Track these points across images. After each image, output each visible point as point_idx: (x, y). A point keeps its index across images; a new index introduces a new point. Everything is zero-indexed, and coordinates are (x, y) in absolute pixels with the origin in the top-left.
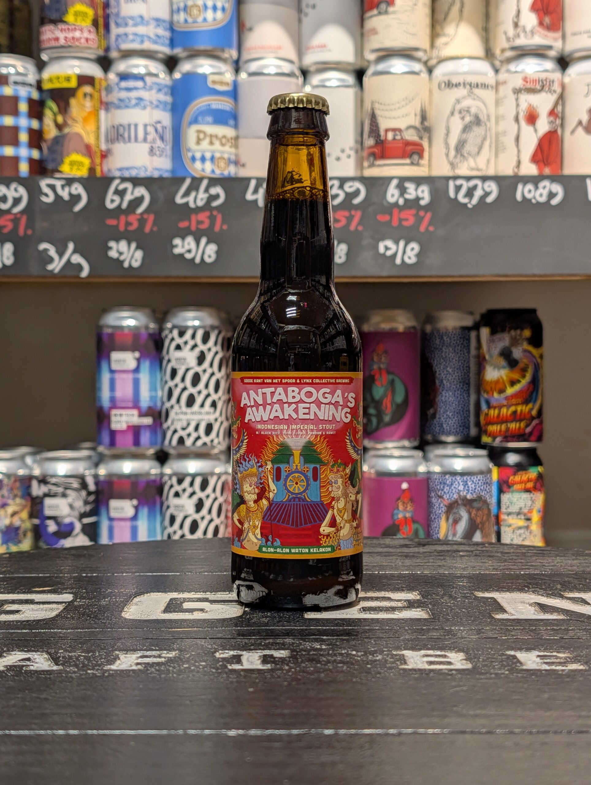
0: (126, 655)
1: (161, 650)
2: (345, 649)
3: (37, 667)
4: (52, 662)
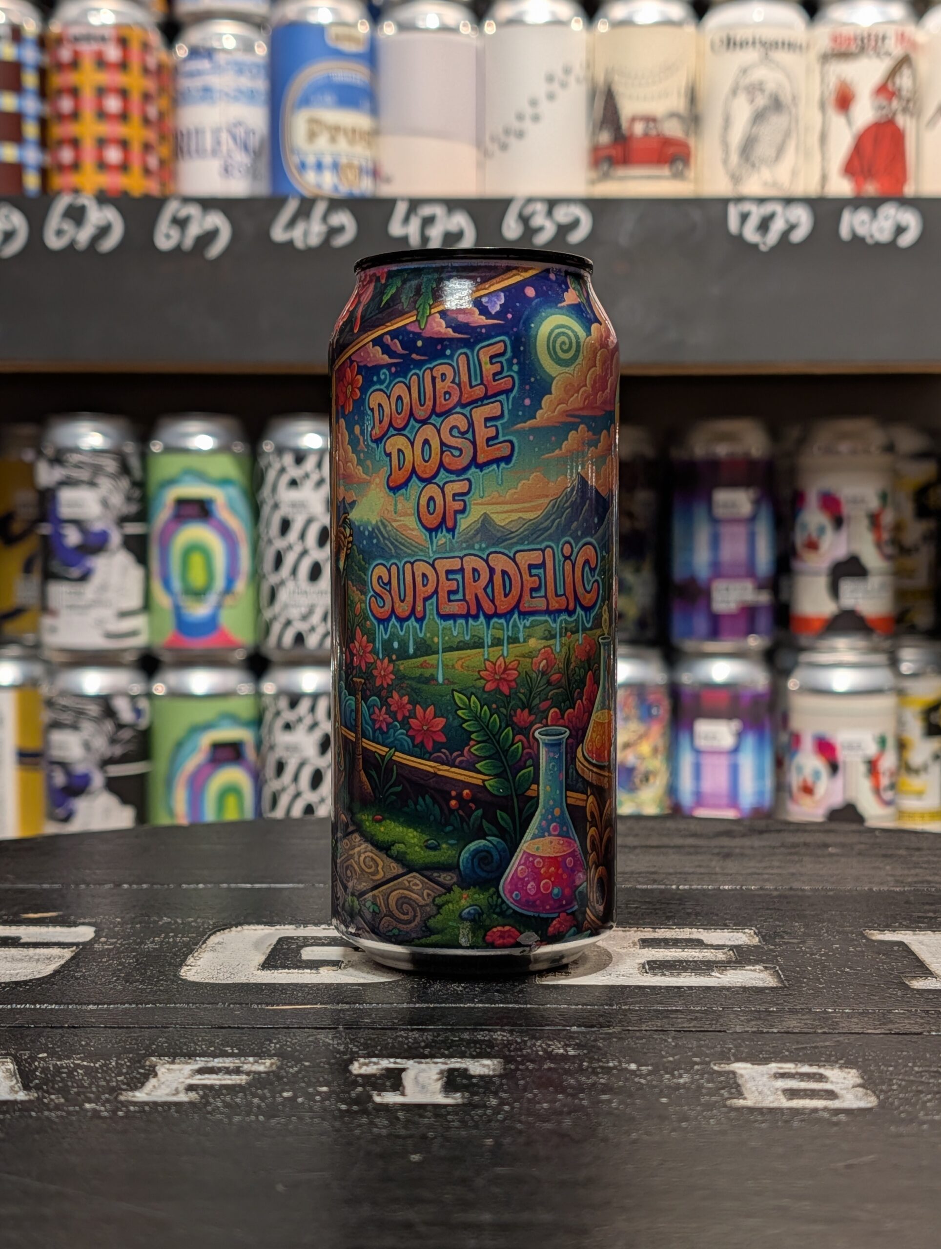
0: (171, 1067)
1: (242, 1054)
2: (614, 1057)
4: (18, 1082)
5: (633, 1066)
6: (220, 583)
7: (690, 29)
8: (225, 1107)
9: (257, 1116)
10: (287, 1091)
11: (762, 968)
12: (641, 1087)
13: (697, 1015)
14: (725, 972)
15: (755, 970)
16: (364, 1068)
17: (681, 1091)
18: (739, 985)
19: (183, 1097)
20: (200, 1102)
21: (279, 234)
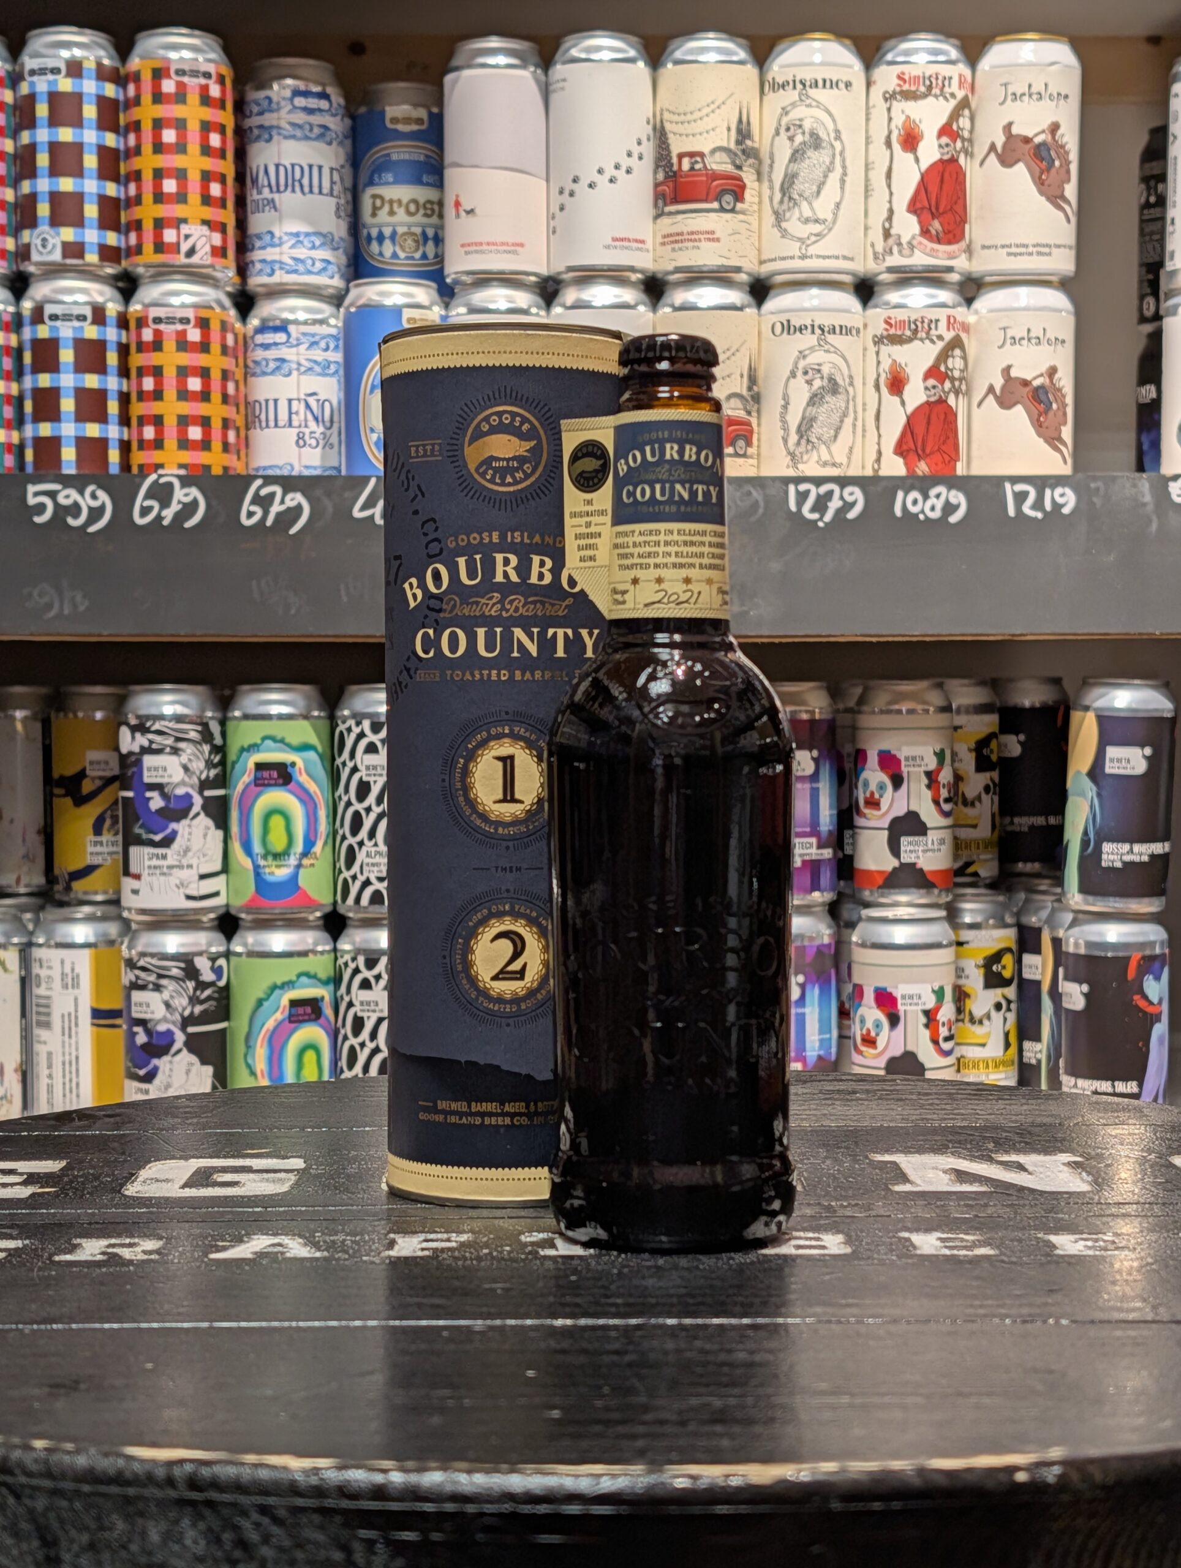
0: (404, 1239)
1: (447, 1232)
3: (296, 1254)
4: (311, 1248)
6: (299, 847)
7: (751, 311)
8: (450, 1258)
9: (472, 1261)
10: (485, 1249)
16: (529, 1238)
19: (420, 1254)
20: (433, 1256)
21: (357, 513)
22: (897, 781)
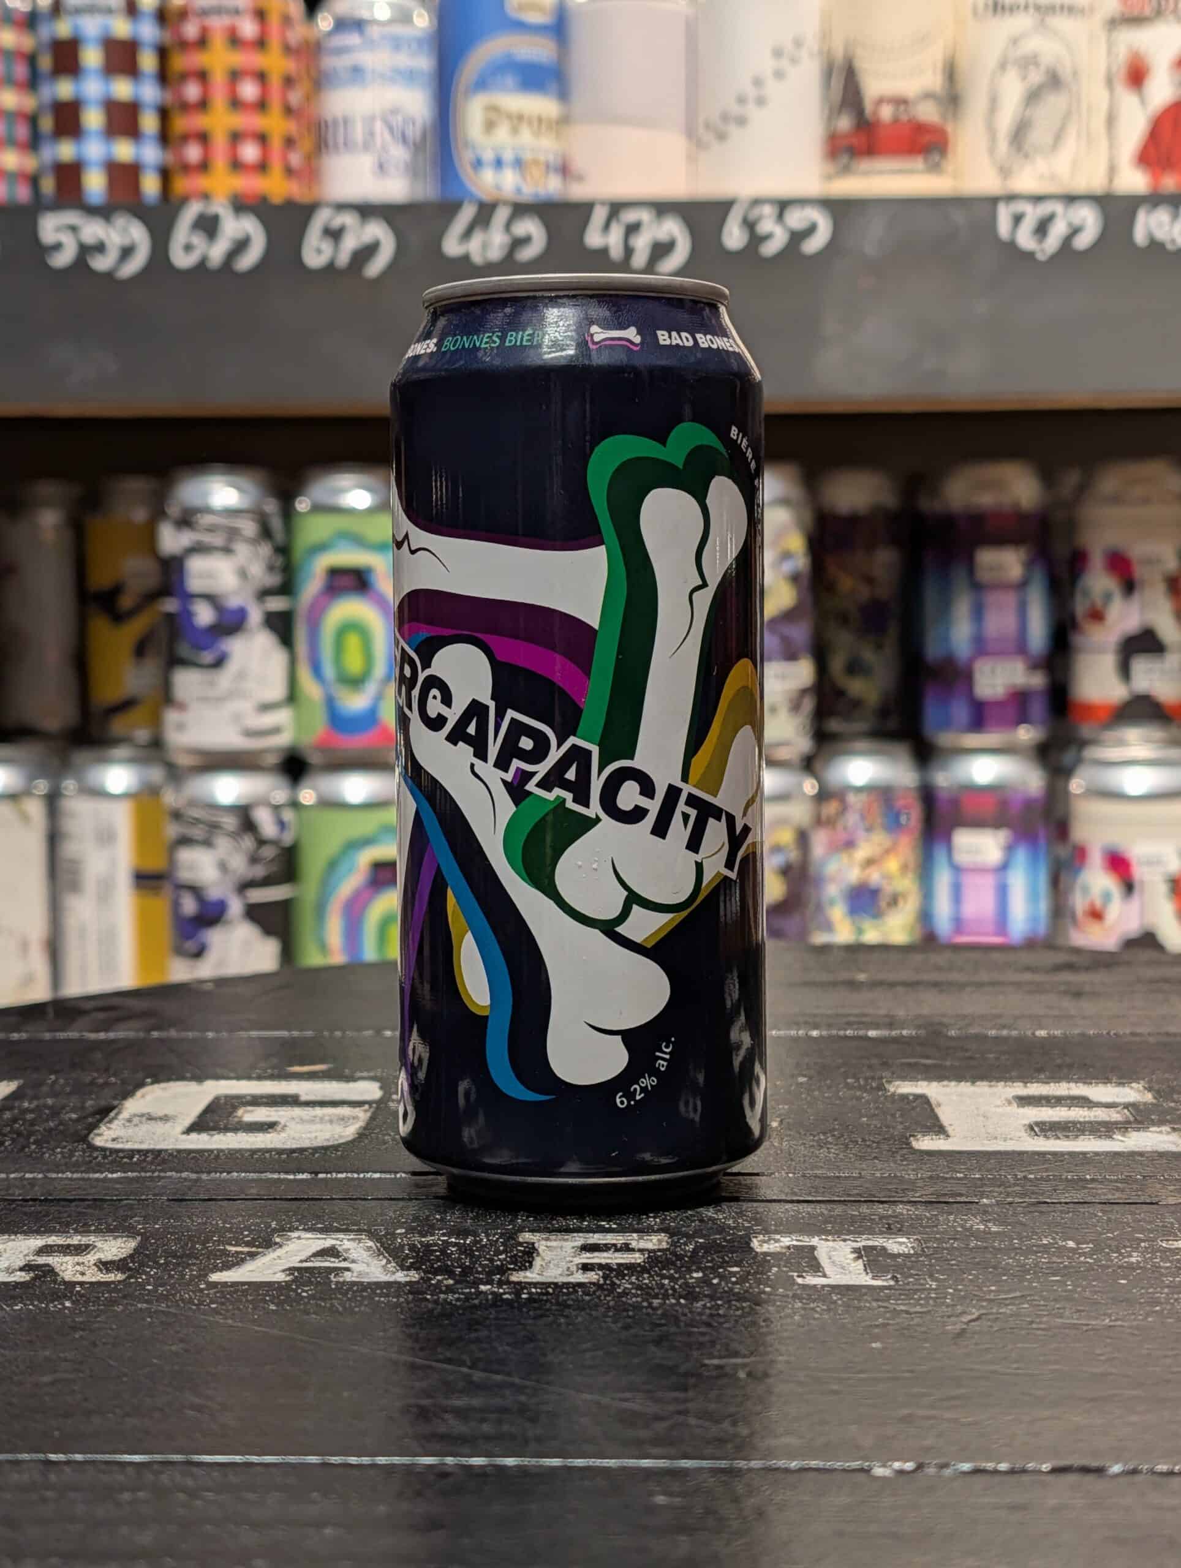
0: (549, 1244)
1: (622, 1229)
2: (1045, 1234)
3: (360, 1274)
4: (389, 1262)
5: (1071, 1244)
8: (637, 1289)
9: (678, 1300)
10: (696, 1271)
11: (1169, 1129)
12: (1090, 1268)
13: (1119, 1185)
14: (1127, 1134)
15: (1161, 1132)
16: (766, 1246)
17: (1138, 1271)
18: (1149, 1149)
19: (580, 1277)
20: (605, 1283)
21: (452, 247)
22: (1129, 586)
